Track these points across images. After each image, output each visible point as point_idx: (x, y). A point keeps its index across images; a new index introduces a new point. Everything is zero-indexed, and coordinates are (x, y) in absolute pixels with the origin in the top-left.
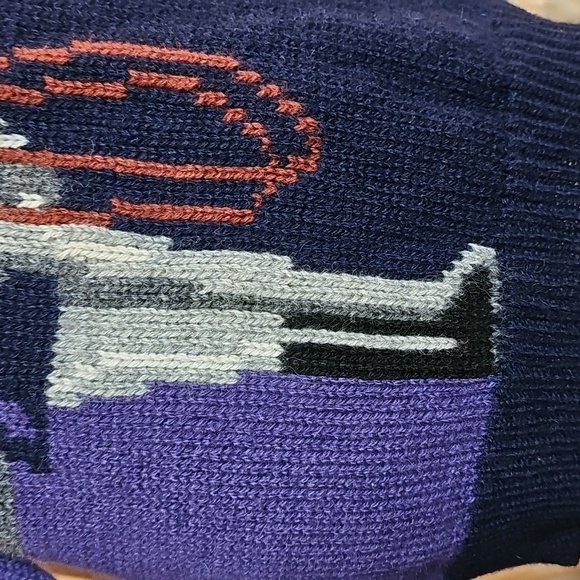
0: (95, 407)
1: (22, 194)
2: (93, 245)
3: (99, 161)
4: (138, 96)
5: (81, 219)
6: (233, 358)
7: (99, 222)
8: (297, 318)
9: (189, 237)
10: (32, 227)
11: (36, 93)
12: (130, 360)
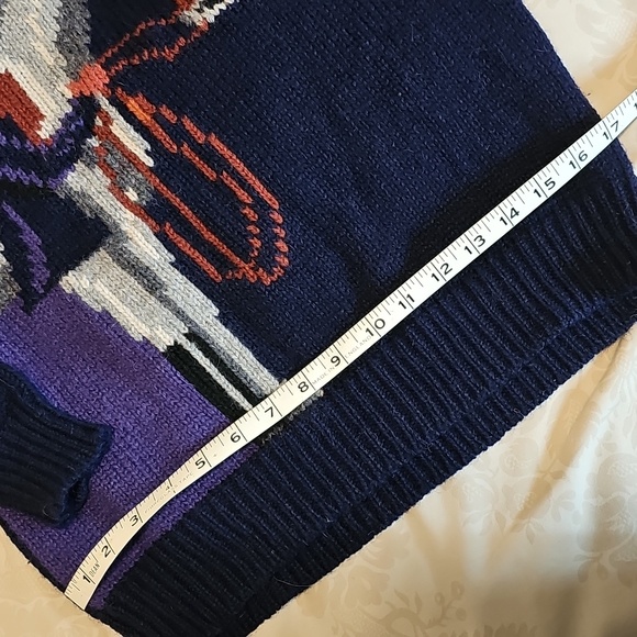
0: (74, 301)
1: (131, 189)
2: (140, 235)
3: (176, 201)
4: (219, 186)
5: (146, 221)
6: (148, 330)
7: (152, 228)
8: (192, 336)
9: (184, 265)
10: (123, 208)
11: (175, 147)
12: (107, 293)
